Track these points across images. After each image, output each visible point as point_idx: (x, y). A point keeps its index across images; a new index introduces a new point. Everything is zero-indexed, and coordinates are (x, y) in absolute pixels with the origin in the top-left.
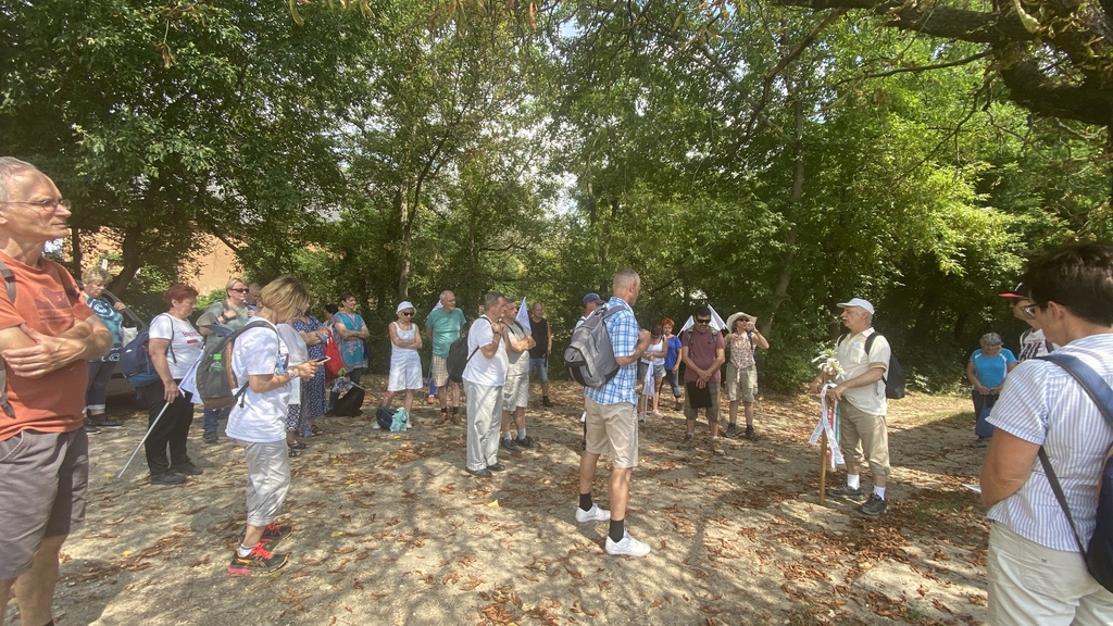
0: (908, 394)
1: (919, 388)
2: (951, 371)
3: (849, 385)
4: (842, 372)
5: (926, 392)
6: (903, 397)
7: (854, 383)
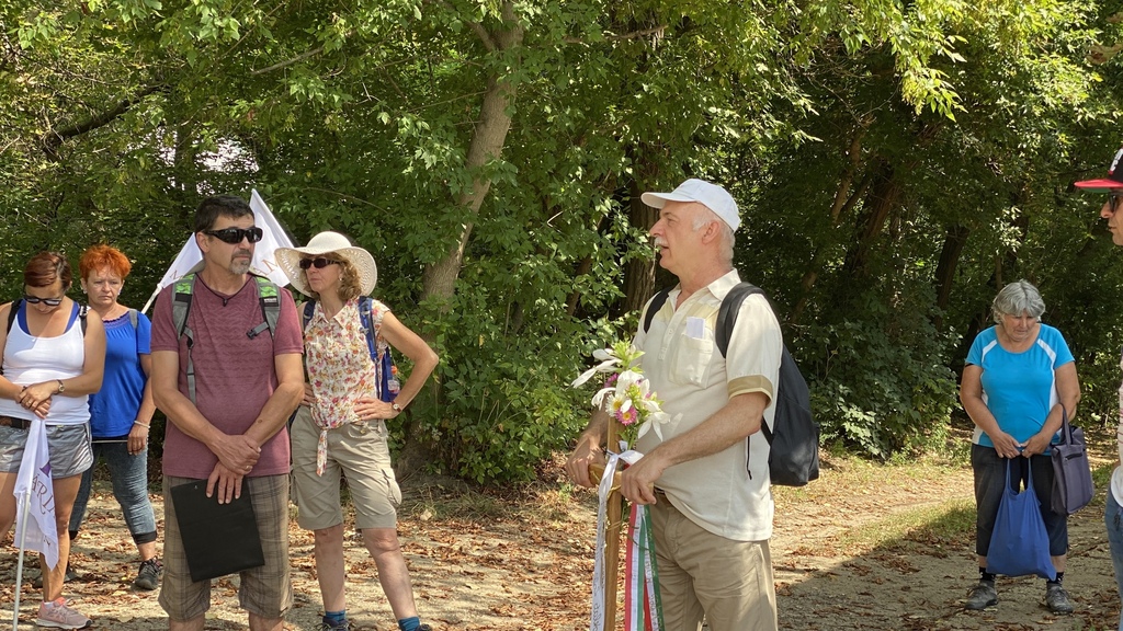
0: (827, 465)
1: (853, 445)
2: (928, 391)
3: (675, 451)
4: (656, 412)
5: (869, 457)
6: (814, 475)
7: (686, 446)
